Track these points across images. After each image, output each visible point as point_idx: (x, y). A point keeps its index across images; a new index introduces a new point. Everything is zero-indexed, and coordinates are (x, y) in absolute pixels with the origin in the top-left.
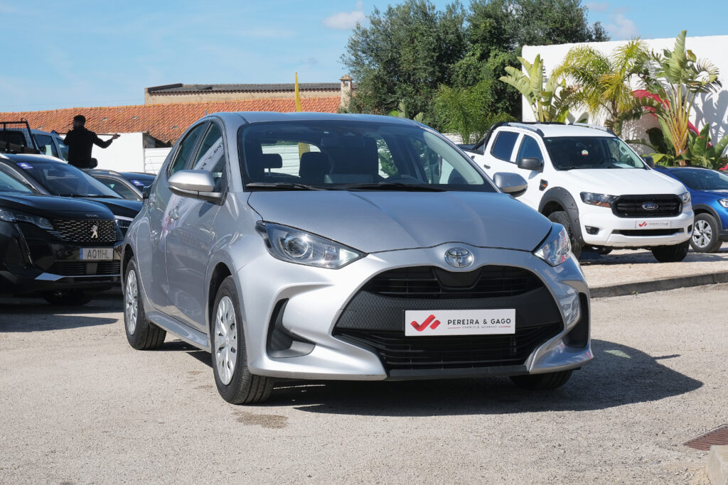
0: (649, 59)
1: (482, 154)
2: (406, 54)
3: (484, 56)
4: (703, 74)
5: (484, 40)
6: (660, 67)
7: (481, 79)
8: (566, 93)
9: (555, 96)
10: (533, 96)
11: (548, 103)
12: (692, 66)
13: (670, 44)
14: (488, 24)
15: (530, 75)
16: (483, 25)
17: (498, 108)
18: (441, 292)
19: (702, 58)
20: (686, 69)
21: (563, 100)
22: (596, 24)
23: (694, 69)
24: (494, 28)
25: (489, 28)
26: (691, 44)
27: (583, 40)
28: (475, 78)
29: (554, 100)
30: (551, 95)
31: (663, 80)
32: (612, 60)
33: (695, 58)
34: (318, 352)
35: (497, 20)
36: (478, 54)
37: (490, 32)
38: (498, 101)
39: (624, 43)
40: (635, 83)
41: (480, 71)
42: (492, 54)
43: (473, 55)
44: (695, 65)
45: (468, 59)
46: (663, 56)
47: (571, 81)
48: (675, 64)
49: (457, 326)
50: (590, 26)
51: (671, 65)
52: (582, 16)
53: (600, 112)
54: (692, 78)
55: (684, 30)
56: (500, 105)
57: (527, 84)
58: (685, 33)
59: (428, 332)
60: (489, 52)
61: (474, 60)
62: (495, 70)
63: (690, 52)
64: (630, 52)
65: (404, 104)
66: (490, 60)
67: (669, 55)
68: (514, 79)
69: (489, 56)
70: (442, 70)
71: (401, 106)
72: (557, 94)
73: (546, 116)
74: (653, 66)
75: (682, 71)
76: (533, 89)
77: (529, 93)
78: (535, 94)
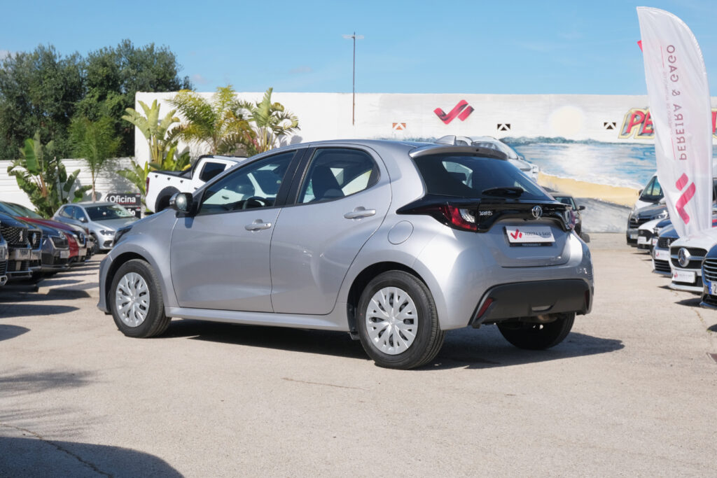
0: (242, 107)
2: (36, 93)
3: (102, 98)
4: (285, 121)
5: (102, 85)
6: (251, 114)
7: (100, 116)
8: (177, 130)
9: (167, 132)
11: (162, 138)
12: (277, 114)
13: (260, 97)
14: (105, 71)
15: (148, 116)
16: (101, 72)
20: (272, 116)
21: (173, 137)
22: (185, 78)
23: (278, 117)
25: (106, 74)
27: (177, 88)
28: (95, 115)
29: (166, 135)
30: (165, 131)
33: (282, 108)
35: (112, 68)
36: (97, 97)
41: (99, 110)
42: (109, 96)
43: (93, 96)
44: (280, 113)
45: (89, 99)
46: (255, 106)
48: (263, 113)
51: (260, 112)
52: (174, 59)
54: (276, 123)
55: (271, 87)
57: (144, 123)
58: (271, 90)
60: (106, 95)
61: (94, 99)
63: (277, 104)
65: (40, 133)
66: (107, 100)
67: (258, 105)
68: (134, 118)
69: (106, 99)
70: (67, 106)
71: (37, 136)
72: (170, 131)
73: (159, 149)
74: (246, 113)
75: (269, 118)
76: (150, 127)
77: (146, 129)
78: (151, 131)
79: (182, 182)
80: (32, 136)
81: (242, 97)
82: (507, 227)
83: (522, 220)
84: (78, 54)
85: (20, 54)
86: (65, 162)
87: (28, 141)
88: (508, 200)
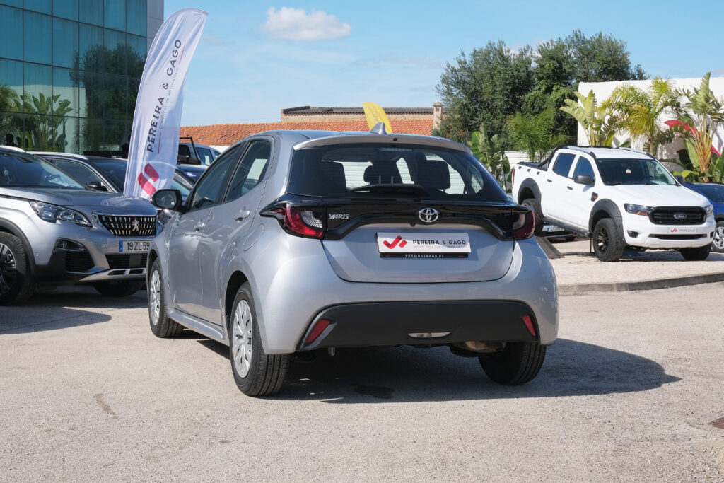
0: (680, 95)
1: (546, 170)
2: (487, 88)
3: (549, 90)
5: (548, 77)
6: (689, 101)
7: (546, 108)
8: (613, 120)
9: (604, 123)
11: (598, 129)
13: (698, 83)
14: (551, 65)
15: (584, 106)
16: (548, 65)
17: (559, 132)
20: (710, 103)
21: (610, 126)
22: (637, 67)
23: (717, 104)
24: (557, 68)
25: (552, 68)
28: (540, 107)
29: (603, 126)
30: (601, 122)
31: (691, 112)
35: (559, 61)
36: (543, 89)
37: (553, 71)
38: (558, 126)
41: (545, 102)
42: (554, 89)
43: (539, 89)
45: (535, 92)
46: (693, 92)
47: (616, 112)
48: (701, 100)
50: (632, 68)
51: (698, 100)
54: (715, 111)
55: (709, 72)
56: (560, 129)
57: (582, 113)
58: (709, 75)
61: (540, 93)
62: (557, 101)
65: (484, 126)
66: (553, 93)
67: (697, 91)
68: (571, 109)
69: (552, 90)
70: (515, 100)
71: (482, 128)
72: (606, 122)
73: (597, 140)
74: (684, 101)
75: (707, 105)
76: (587, 117)
77: (583, 120)
78: (588, 121)
79: (538, 173)
80: (478, 129)
81: (677, 84)
82: (378, 234)
83: (408, 226)
84: (528, 47)
85: (478, 50)
86: (508, 154)
87: (475, 133)
88: (399, 200)
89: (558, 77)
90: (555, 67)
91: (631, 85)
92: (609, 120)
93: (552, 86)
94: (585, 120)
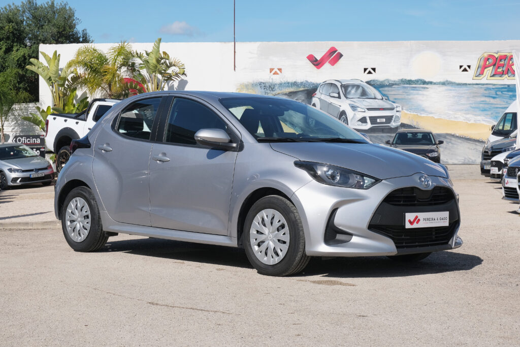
0: (134, 56)
1: (85, 120)
3: (8, 50)
4: (173, 68)
5: (8, 38)
6: (142, 62)
7: (7, 67)
8: (76, 79)
9: (68, 80)
10: (51, 80)
11: (63, 85)
12: (165, 62)
13: (149, 47)
14: (11, 27)
15: (49, 65)
16: (7, 27)
17: (20, 88)
18: (416, 202)
19: (173, 57)
20: (161, 64)
21: (72, 84)
22: (83, 31)
23: (167, 65)
24: (16, 30)
25: (11, 30)
26: (164, 47)
29: (67, 82)
30: (65, 79)
31: (144, 72)
32: (108, 56)
33: (168, 56)
34: (355, 239)
35: (17, 23)
36: (4, 49)
37: (12, 32)
38: (19, 83)
39: (116, 45)
40: (124, 73)
41: (6, 61)
42: (15, 49)
44: (167, 61)
46: (145, 55)
47: (81, 71)
48: (153, 61)
49: (427, 222)
51: (150, 61)
53: (96, 92)
54: (165, 71)
55: (160, 38)
56: (21, 85)
57: (46, 72)
58: (160, 40)
59: (415, 226)
62: (18, 61)
63: (165, 53)
64: (121, 51)
66: (13, 52)
67: (148, 54)
68: (36, 68)
72: (70, 79)
73: (61, 95)
74: (138, 61)
75: (158, 65)
76: (51, 75)
77: (48, 78)
78: (53, 79)
89: (17, 38)
90: (14, 29)
91: (93, 47)
92: (72, 78)
93: (12, 47)
94: (50, 77)
